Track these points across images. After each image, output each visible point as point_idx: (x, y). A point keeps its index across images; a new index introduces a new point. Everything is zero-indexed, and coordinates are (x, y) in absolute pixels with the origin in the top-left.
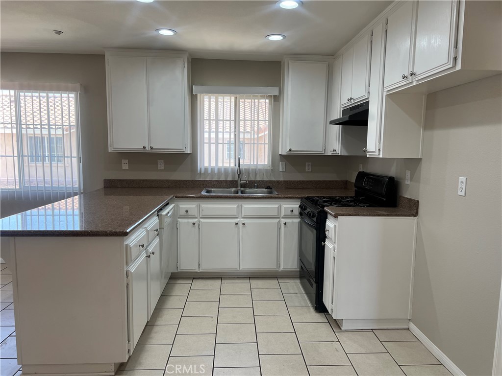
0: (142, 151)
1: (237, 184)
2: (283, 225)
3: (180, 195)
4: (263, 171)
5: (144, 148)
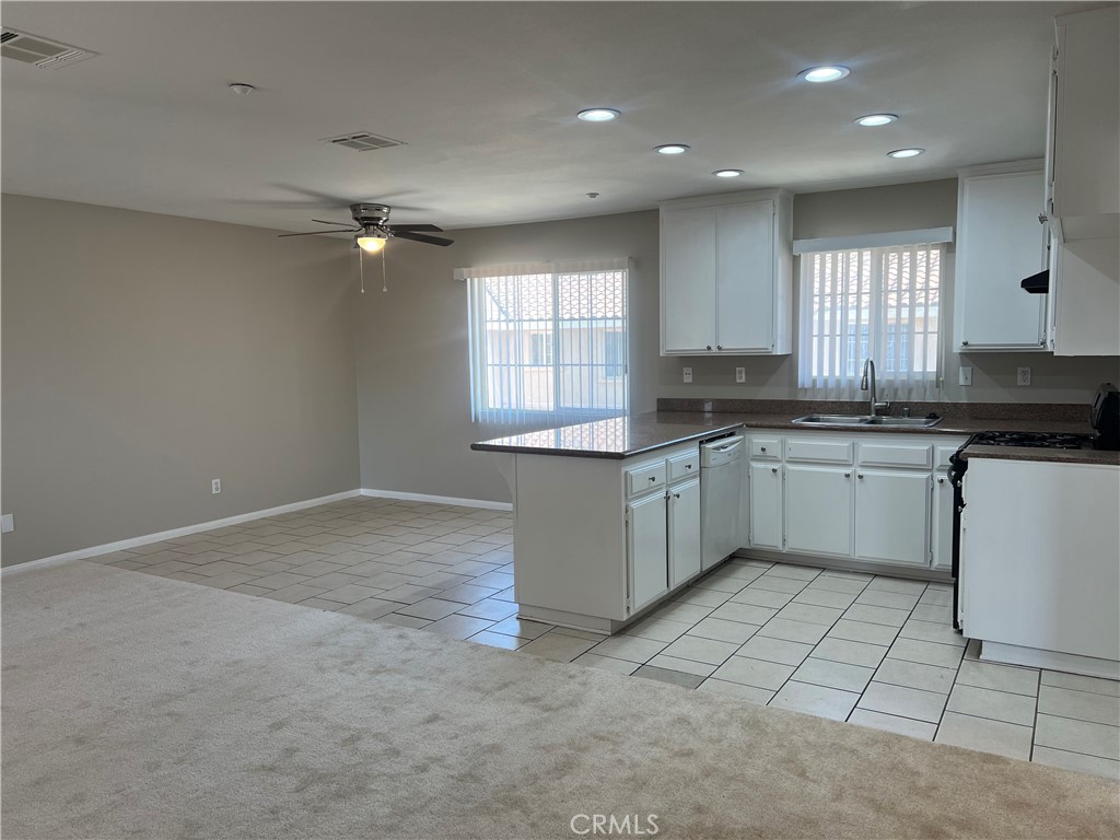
0: (707, 353)
1: (870, 410)
2: (937, 485)
3: (754, 423)
4: (923, 385)
5: (709, 348)
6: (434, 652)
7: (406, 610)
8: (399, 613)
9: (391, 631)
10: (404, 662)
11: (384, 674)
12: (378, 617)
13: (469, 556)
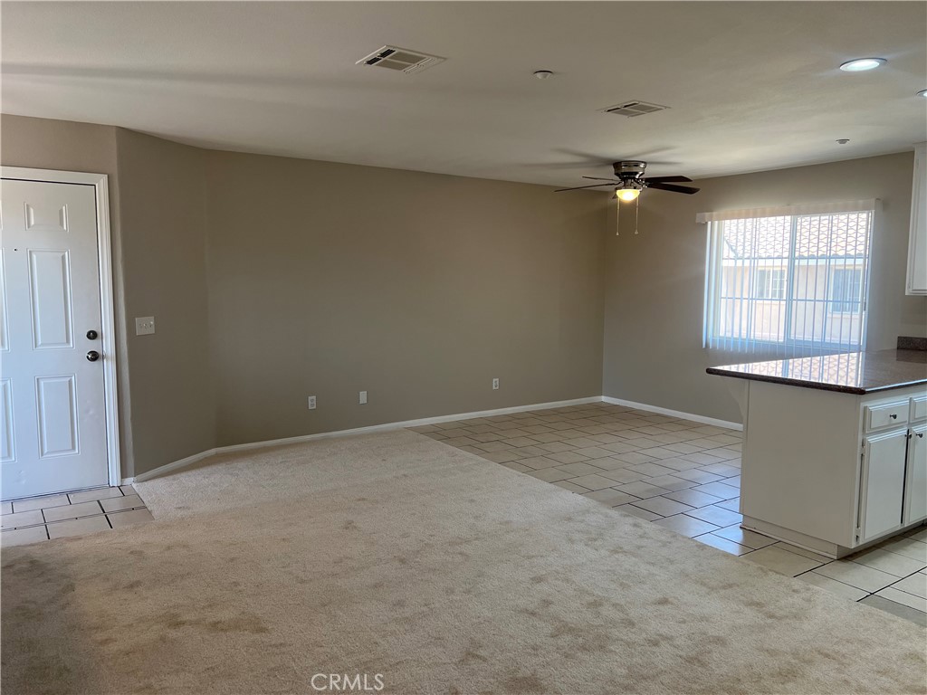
6: (664, 544)
7: (639, 503)
8: (633, 505)
9: (627, 519)
10: (639, 547)
11: (620, 555)
12: (617, 506)
13: (696, 465)
